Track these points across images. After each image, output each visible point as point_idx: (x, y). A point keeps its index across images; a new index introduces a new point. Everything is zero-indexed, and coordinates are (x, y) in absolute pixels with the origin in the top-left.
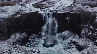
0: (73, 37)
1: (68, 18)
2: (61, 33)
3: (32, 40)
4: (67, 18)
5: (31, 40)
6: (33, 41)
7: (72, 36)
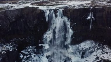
0: (100, 51)
1: (91, 17)
2: (77, 46)
3: (25, 57)
4: (89, 18)
5: (23, 58)
6: (27, 58)
7: (98, 49)
